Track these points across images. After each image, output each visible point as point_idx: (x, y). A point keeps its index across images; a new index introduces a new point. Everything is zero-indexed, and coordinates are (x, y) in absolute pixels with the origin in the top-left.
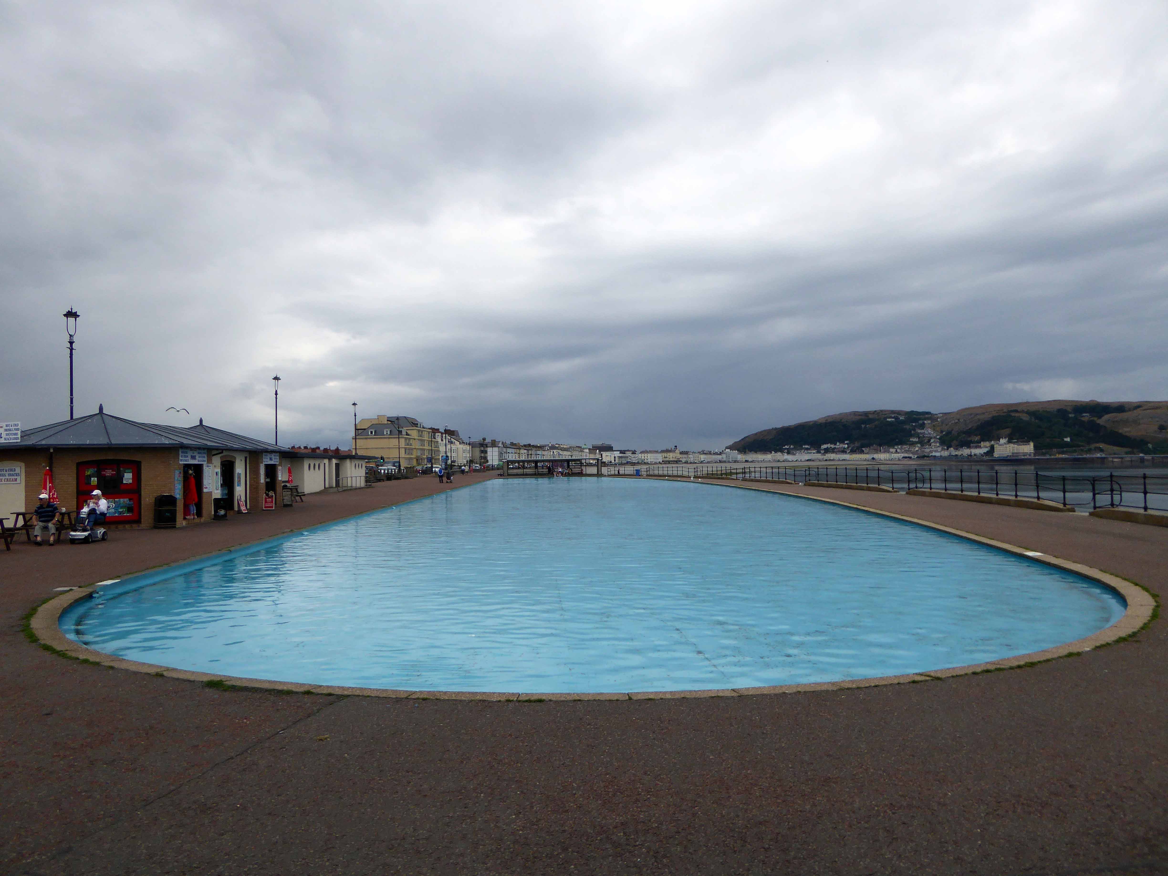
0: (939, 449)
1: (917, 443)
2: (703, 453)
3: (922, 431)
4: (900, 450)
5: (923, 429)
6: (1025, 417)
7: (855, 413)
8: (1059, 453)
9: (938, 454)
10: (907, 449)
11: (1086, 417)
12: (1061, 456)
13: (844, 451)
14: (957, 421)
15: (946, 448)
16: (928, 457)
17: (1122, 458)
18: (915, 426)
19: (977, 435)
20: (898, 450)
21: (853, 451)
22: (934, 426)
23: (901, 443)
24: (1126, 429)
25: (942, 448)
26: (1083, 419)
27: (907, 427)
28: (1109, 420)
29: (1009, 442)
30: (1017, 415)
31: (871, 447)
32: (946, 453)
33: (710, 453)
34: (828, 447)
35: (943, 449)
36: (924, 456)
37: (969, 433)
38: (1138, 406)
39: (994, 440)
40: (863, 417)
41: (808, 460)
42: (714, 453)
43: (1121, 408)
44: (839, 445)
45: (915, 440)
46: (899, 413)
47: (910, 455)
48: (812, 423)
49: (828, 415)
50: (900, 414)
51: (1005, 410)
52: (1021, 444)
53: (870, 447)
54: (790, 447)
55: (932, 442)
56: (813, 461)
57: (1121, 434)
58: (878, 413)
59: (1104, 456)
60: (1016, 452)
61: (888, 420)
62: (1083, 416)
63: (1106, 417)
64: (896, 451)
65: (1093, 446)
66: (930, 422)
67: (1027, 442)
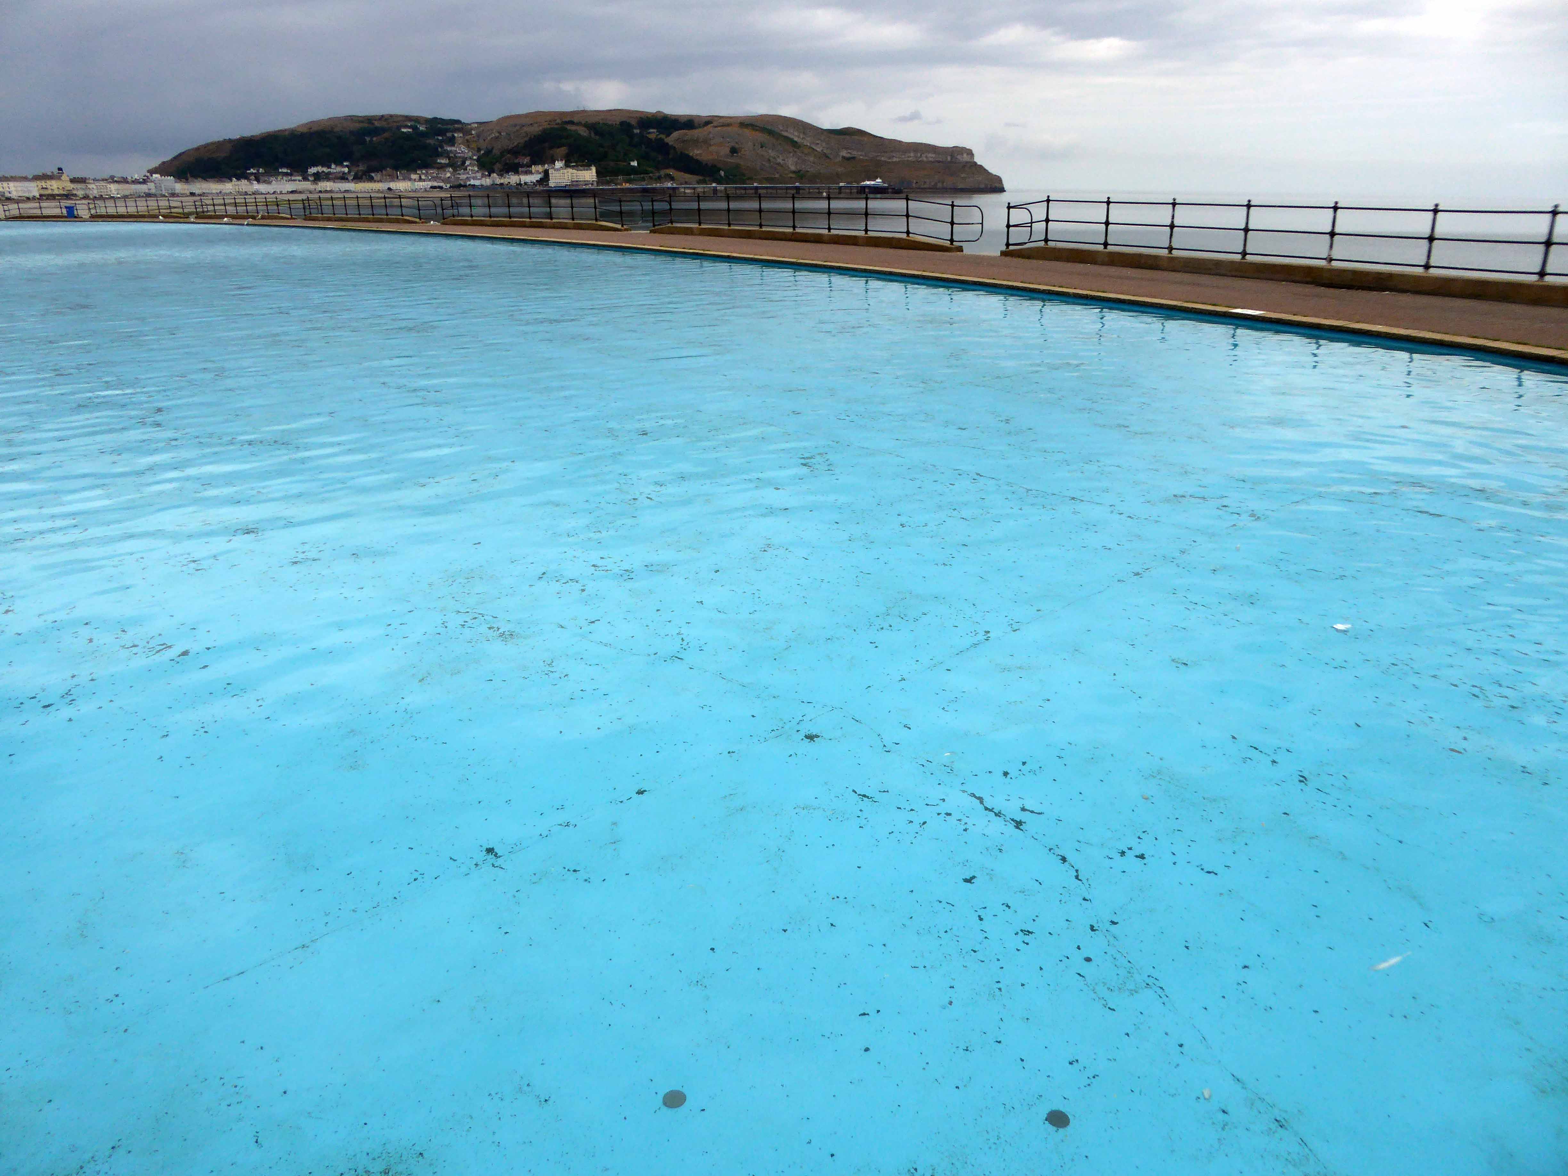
0: (479, 175)
1: (447, 165)
2: (112, 180)
3: (453, 149)
4: (426, 176)
5: (453, 145)
6: (583, 132)
7: (351, 119)
8: (626, 182)
9: (477, 183)
10: (435, 175)
11: (653, 134)
12: (628, 185)
13: (343, 178)
14: (497, 134)
15: (487, 173)
16: (465, 186)
17: (694, 188)
18: (442, 141)
19: (525, 155)
20: (423, 177)
21: (357, 178)
22: (467, 141)
23: (426, 166)
24: (697, 152)
25: (483, 174)
26: (650, 136)
27: (431, 141)
28: (679, 138)
29: (567, 166)
30: (573, 128)
31: (384, 171)
32: (487, 182)
33: (125, 181)
34: (318, 172)
35: (483, 176)
36: (460, 186)
37: (515, 152)
38: (708, 122)
39: (547, 163)
40: (366, 125)
41: (292, 192)
42: (133, 181)
43: (689, 123)
44: (335, 169)
45: (444, 161)
46: (417, 120)
47: (441, 184)
48: (287, 133)
49: (311, 120)
50: (419, 123)
51: (558, 121)
52: (582, 168)
53: (382, 172)
54: (258, 171)
55: (468, 165)
56: (300, 192)
57: (692, 158)
58: (386, 119)
59: (675, 185)
60: (575, 180)
61: (403, 130)
62: (650, 133)
63: (676, 134)
64: (420, 177)
65: (663, 172)
66: (461, 135)
67: (587, 166)
